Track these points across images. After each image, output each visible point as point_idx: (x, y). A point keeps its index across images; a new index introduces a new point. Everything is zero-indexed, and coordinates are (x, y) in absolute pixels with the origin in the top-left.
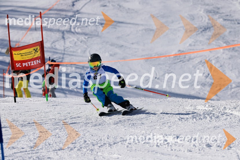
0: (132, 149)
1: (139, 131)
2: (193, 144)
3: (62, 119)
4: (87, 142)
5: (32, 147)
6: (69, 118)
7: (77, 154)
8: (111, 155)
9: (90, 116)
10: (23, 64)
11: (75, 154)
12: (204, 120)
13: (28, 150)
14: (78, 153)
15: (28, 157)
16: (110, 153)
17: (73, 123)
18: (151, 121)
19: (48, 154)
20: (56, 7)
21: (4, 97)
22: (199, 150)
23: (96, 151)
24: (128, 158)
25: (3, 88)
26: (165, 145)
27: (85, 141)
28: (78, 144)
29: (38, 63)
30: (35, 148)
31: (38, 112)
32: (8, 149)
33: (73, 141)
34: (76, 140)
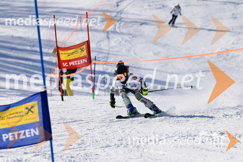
0: (177, 146)
1: (184, 128)
2: (238, 140)
5: (79, 144)
8: (157, 151)
10: (70, 64)
11: (122, 150)
13: (76, 147)
14: (124, 150)
15: (76, 154)
16: (156, 149)
17: (119, 121)
19: (95, 151)
20: (101, 8)
21: (51, 96)
23: (142, 147)
24: (174, 155)
28: (124, 141)
29: (84, 62)
30: (83, 145)
31: (84, 110)
32: (56, 146)
33: (119, 138)
34: (122, 137)
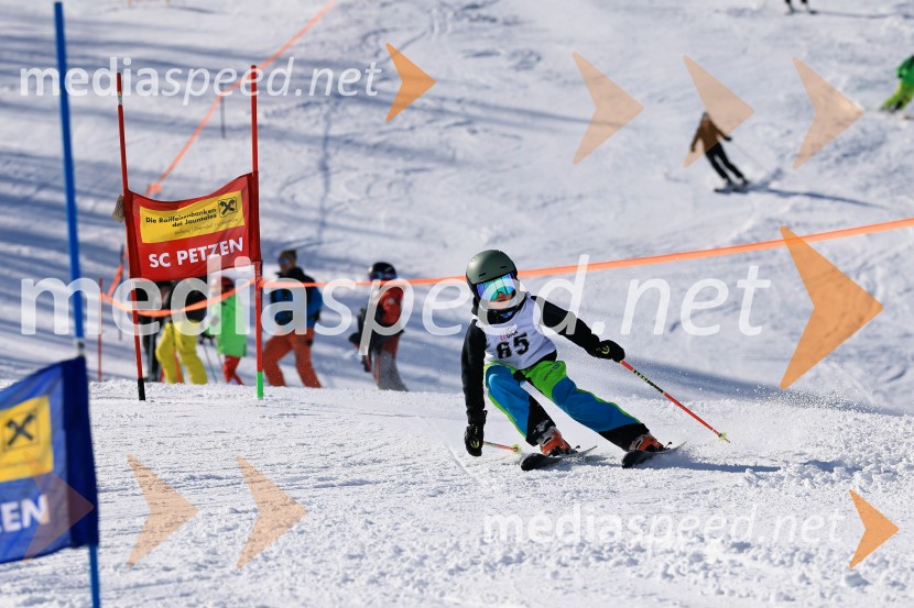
0: (570, 585)
2: (800, 573)
3: (315, 464)
4: (405, 555)
5: (199, 566)
6: (340, 464)
7: (369, 595)
8: (491, 602)
9: (417, 459)
10: (179, 256)
11: (360, 595)
12: (841, 484)
13: (185, 577)
14: (370, 592)
16: (488, 595)
17: (353, 484)
18: (644, 485)
19: (259, 594)
21: (100, 380)
22: (822, 595)
23: (438, 586)
25: (96, 347)
26: (694, 571)
27: (399, 551)
28: (371, 559)
29: (232, 251)
30: (213, 571)
31: (224, 436)
32: (112, 570)
33: (352, 549)
34: (362, 546)
